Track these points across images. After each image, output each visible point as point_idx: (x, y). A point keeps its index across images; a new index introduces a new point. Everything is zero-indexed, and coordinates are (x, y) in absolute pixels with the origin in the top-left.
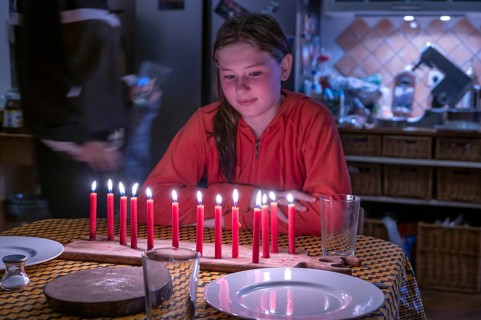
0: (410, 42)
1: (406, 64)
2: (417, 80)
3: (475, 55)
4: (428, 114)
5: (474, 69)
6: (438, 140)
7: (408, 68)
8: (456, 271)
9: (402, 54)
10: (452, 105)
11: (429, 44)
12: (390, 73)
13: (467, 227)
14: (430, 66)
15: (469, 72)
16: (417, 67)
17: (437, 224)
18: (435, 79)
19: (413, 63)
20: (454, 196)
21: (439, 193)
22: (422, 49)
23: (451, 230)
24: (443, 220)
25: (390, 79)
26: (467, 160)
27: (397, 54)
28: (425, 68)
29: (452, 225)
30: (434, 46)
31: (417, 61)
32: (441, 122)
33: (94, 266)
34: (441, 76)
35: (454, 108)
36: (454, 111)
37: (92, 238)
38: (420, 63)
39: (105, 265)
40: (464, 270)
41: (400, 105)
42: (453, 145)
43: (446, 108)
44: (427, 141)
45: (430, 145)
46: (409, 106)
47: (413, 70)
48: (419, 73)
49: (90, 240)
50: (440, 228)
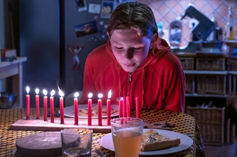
0: (178, 3)
1: (177, 16)
2: (183, 25)
3: (216, 10)
4: (190, 44)
5: (215, 18)
6: (197, 59)
7: (179, 18)
8: (209, 133)
9: (174, 10)
10: (205, 39)
11: (190, 5)
12: (168, 21)
13: (214, 108)
14: (191, 17)
15: (213, 20)
16: (183, 17)
17: (197, 107)
18: (194, 24)
19: (181, 15)
20: (207, 91)
21: (199, 89)
22: (186, 7)
23: (206, 110)
24: (201, 105)
25: (168, 25)
26: (214, 70)
27: (171, 10)
28: (188, 18)
29: (206, 107)
30: (192, 5)
31: (183, 14)
32: (198, 49)
33: (33, 133)
34: (197, 23)
35: (205, 40)
36: (206, 42)
37: (28, 119)
38: (185, 15)
39: (39, 132)
40: (214, 133)
41: (174, 40)
42: (206, 62)
43: (200, 41)
44: (191, 60)
45: (193, 62)
46: (179, 40)
47: (182, 19)
48: (184, 21)
49: (27, 119)
50: (200, 109)
